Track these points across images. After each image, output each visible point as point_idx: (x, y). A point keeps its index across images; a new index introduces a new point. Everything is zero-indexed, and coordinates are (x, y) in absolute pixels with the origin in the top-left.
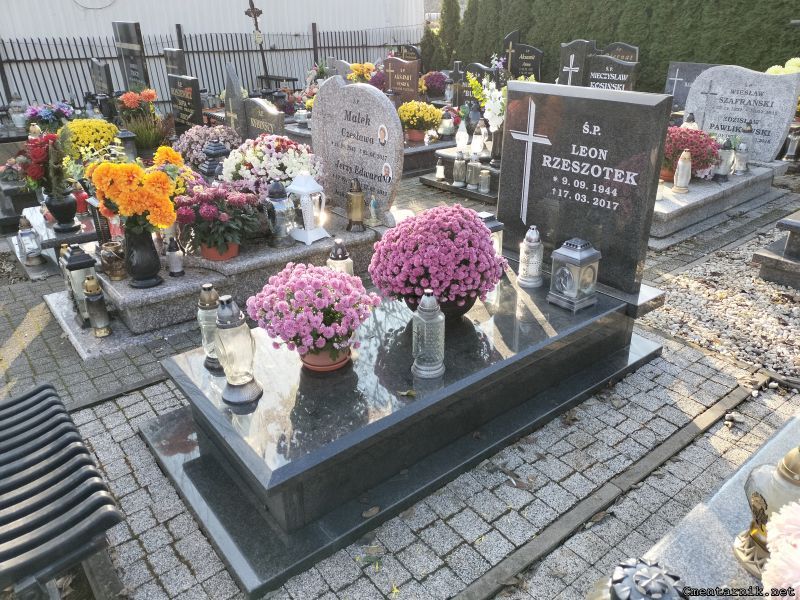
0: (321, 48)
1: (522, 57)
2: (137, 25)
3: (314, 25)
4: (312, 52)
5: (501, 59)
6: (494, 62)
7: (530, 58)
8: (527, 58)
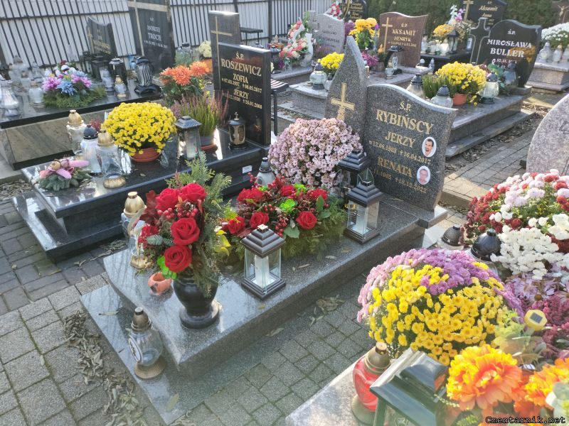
1: (483, 8)
4: (267, 2)
5: (461, 10)
6: (453, 13)
7: (492, 9)
8: (488, 9)
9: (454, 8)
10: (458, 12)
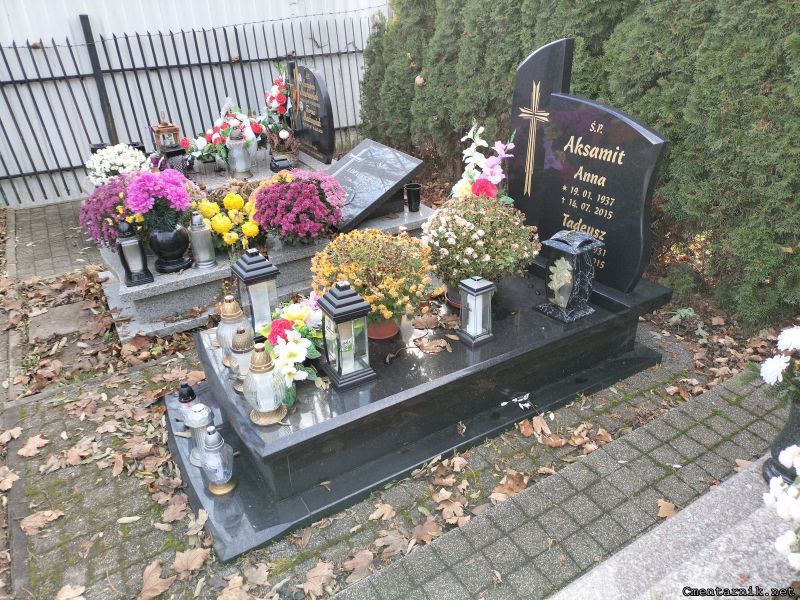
0: (112, 72)
1: (574, 146)
3: (84, 19)
4: (91, 86)
5: (499, 146)
6: (472, 156)
7: (606, 155)
8: (594, 152)
9: (476, 134)
10: (488, 152)
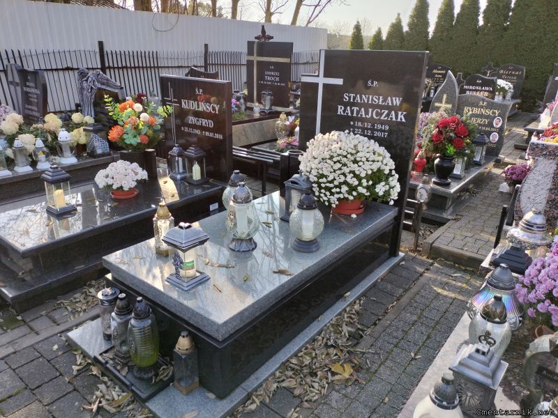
1: (435, 71)
2: (292, 43)
